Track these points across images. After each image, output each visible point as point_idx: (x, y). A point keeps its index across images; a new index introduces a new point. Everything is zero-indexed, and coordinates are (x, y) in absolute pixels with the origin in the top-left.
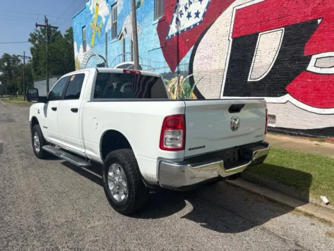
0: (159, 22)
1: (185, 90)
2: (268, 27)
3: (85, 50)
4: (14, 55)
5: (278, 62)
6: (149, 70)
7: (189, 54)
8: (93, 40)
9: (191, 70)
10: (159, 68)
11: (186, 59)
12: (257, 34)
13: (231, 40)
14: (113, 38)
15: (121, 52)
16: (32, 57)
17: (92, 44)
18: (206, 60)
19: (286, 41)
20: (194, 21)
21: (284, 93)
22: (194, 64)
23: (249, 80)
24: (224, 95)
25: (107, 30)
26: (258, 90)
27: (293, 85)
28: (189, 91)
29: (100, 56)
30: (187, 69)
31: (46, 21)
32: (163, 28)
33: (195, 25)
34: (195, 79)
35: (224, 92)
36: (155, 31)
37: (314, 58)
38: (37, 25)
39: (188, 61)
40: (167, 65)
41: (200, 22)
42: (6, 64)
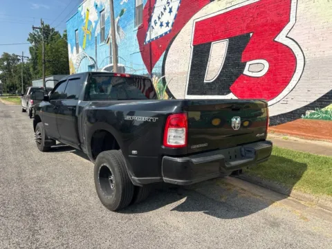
0: (139, 29)
1: (159, 89)
2: (217, 38)
3: (78, 52)
4: (13, 54)
5: (225, 67)
6: (131, 71)
7: (162, 58)
8: (84, 42)
9: (163, 73)
10: (139, 70)
11: (159, 63)
12: (210, 43)
13: (192, 47)
14: (102, 41)
15: (109, 55)
16: (30, 57)
17: (84, 46)
18: (174, 64)
19: (230, 50)
20: (165, 30)
21: (229, 92)
22: (166, 67)
23: (205, 81)
24: (188, 94)
25: (96, 35)
26: (211, 89)
27: (234, 85)
28: (162, 91)
29: (91, 58)
30: (160, 72)
31: (42, 24)
32: (141, 34)
33: (166, 33)
34: (166, 79)
35: (188, 91)
36: (135, 37)
37: (248, 63)
38: (34, 28)
39: (161, 65)
40: (145, 67)
41: (170, 31)
42: (5, 63)
